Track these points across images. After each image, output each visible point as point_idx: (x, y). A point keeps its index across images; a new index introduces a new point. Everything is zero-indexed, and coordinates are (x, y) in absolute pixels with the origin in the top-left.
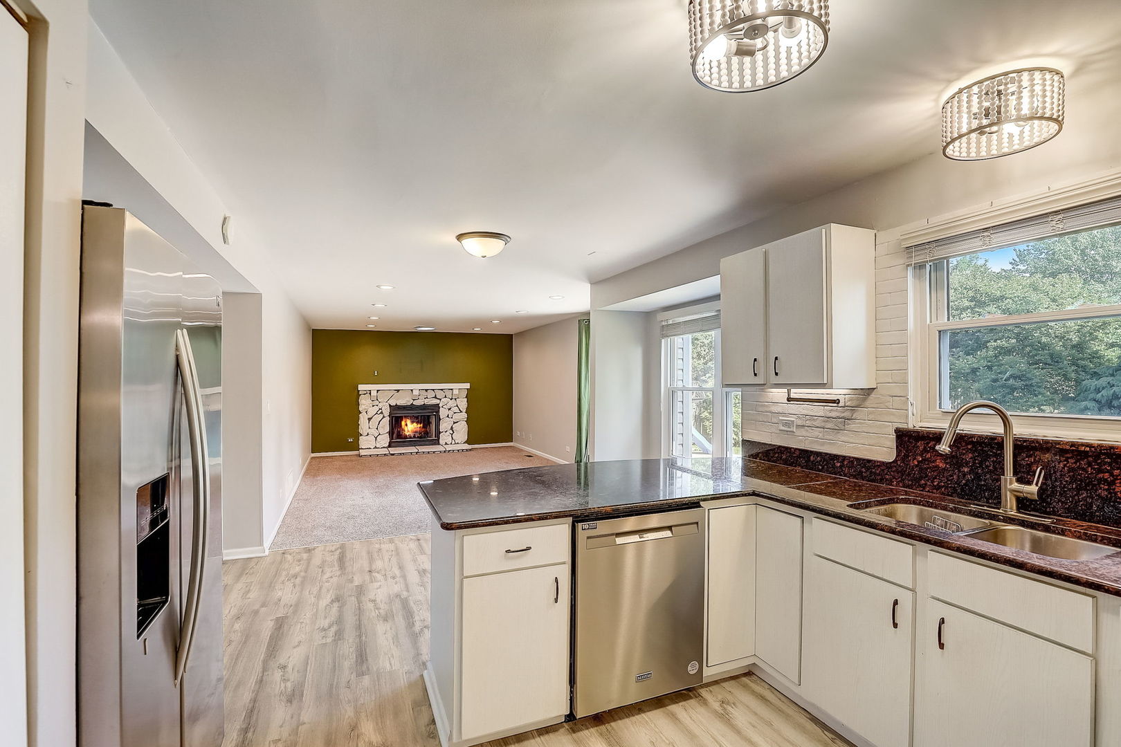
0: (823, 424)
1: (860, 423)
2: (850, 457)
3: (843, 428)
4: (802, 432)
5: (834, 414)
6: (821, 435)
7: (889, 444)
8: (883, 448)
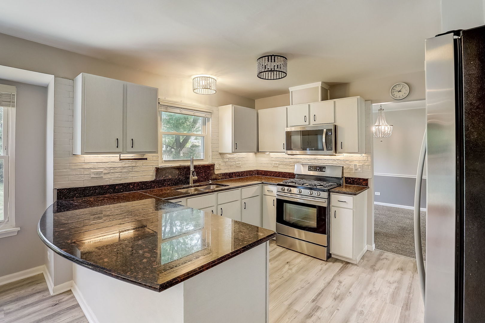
0: (121, 171)
1: (139, 168)
2: (137, 182)
3: (131, 171)
4: (109, 176)
5: (127, 165)
6: (120, 176)
7: (151, 174)
8: (149, 176)
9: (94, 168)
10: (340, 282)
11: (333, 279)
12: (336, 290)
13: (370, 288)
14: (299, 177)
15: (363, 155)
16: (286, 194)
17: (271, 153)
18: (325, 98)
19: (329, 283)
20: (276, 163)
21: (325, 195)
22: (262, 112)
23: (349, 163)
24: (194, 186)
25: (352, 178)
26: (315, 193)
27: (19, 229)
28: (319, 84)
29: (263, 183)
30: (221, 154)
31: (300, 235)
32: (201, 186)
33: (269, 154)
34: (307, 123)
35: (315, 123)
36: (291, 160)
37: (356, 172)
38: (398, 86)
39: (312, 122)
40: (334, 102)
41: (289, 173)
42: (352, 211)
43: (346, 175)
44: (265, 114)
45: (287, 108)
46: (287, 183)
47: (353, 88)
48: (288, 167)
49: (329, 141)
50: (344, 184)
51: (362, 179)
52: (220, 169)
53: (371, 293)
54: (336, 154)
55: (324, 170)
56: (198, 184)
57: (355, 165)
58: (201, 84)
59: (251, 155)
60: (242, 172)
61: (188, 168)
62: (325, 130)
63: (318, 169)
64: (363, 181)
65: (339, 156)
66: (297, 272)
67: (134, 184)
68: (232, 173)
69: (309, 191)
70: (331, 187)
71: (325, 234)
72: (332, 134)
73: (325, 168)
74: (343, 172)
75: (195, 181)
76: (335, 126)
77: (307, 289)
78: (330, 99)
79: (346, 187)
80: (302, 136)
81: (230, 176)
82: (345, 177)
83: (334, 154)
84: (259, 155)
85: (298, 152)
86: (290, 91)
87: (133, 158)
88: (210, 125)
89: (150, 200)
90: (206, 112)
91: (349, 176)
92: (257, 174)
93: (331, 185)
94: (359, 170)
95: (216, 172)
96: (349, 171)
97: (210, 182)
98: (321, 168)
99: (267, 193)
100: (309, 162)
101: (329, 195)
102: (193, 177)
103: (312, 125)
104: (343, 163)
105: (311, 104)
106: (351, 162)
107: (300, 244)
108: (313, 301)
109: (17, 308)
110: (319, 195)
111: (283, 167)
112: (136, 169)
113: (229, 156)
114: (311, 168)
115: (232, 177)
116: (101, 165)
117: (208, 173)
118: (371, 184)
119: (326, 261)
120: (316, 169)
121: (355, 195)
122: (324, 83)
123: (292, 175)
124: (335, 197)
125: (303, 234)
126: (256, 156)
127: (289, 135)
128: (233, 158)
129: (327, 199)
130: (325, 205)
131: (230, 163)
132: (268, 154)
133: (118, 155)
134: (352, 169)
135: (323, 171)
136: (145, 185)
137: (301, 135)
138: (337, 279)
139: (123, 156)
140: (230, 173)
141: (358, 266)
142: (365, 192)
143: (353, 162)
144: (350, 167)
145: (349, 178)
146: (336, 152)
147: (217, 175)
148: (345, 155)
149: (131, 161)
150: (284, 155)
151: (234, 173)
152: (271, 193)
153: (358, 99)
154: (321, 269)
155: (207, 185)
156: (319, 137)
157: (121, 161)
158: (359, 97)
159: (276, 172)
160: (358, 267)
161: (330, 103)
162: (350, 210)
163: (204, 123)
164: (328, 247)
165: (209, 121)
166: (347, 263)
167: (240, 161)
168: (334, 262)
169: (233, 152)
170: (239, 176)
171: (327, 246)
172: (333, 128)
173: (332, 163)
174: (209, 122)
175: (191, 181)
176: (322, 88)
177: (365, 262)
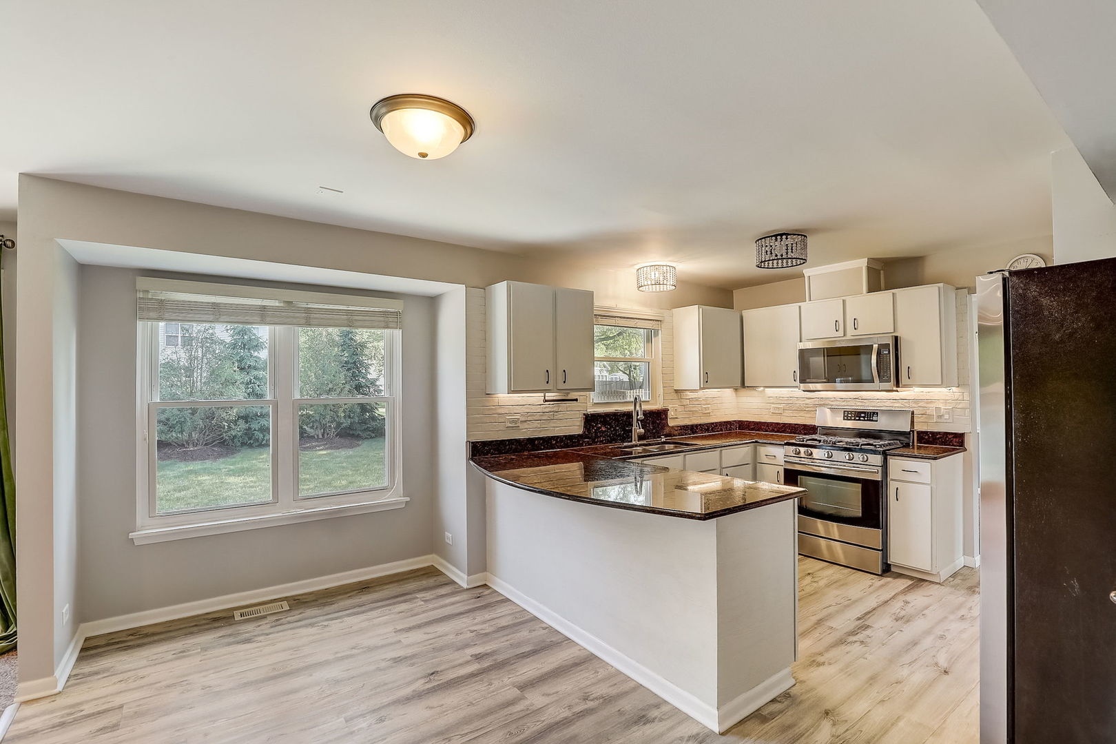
0: (540, 418)
1: (563, 414)
4: (526, 426)
5: (550, 410)
6: (539, 426)
7: (578, 424)
8: (575, 427)
9: (510, 414)
10: (907, 602)
11: (893, 597)
12: (899, 610)
13: (963, 612)
14: (825, 432)
15: (954, 389)
16: (803, 459)
17: (766, 389)
18: (874, 287)
19: (886, 602)
20: (778, 408)
21: (876, 459)
22: (749, 315)
23: (925, 405)
24: (640, 445)
25: (931, 433)
26: (858, 457)
27: (408, 499)
28: (862, 263)
29: (756, 442)
30: (677, 391)
31: (827, 530)
32: (650, 445)
33: (764, 390)
34: (841, 333)
35: (856, 332)
36: (808, 401)
37: (939, 420)
38: (1022, 261)
39: (851, 332)
40: (893, 294)
41: (804, 425)
42: (929, 487)
43: (918, 427)
44: (757, 318)
45: (800, 307)
46: (803, 441)
47: (931, 268)
48: (802, 414)
49: (883, 367)
50: (915, 444)
51: (952, 433)
52: (676, 418)
53: (962, 618)
54: (898, 389)
55: (874, 418)
56: (645, 442)
57: (938, 409)
58: (653, 277)
59: (728, 393)
60: (713, 423)
61: (629, 415)
62: (876, 346)
63: (864, 417)
64: (953, 437)
65: (903, 393)
66: (828, 586)
67: (557, 439)
68: (697, 426)
69: (846, 454)
70: (888, 448)
71: (879, 528)
72: (889, 351)
73: (877, 414)
74: (912, 422)
75: (641, 438)
76: (896, 338)
77: (847, 606)
78: (886, 289)
79: (919, 448)
80: (826, 358)
81: (693, 429)
82: (918, 432)
83: (895, 389)
84: (743, 392)
85: (819, 386)
86: (806, 275)
87: (555, 398)
88: (658, 342)
89: (576, 464)
90: (653, 320)
91: (924, 429)
92: (739, 427)
93: (890, 444)
94: (947, 416)
95: (671, 423)
96: (927, 420)
97: (663, 440)
98: (869, 415)
99: (765, 460)
100: (844, 403)
101: (885, 461)
102: (638, 430)
103: (848, 338)
104: (914, 405)
105: (848, 299)
106: (931, 402)
107: (829, 548)
108: (859, 619)
109: (432, 597)
110: (867, 461)
111: (792, 415)
112: (559, 416)
113: (691, 395)
114: (848, 415)
115: (696, 432)
116: (518, 409)
117: (659, 424)
118: (969, 442)
119: (881, 575)
120: (860, 417)
121: (935, 459)
122: (871, 260)
123: (811, 429)
124: (895, 464)
125: (835, 528)
126: (736, 394)
127: (804, 355)
128: (697, 399)
129: (882, 466)
130: (878, 478)
131: (693, 407)
132: (761, 391)
133: (542, 394)
134: (931, 416)
135: (872, 421)
136: (571, 440)
137: (824, 356)
138: (902, 598)
139: (550, 396)
140: (692, 426)
141: (942, 585)
142: (959, 457)
143: (935, 402)
144: (928, 412)
145: (926, 433)
146: (898, 385)
147: (672, 427)
148: (917, 389)
149: (553, 403)
150: (797, 393)
151: (700, 425)
152: (773, 459)
153: (939, 288)
154: (871, 586)
155: (659, 444)
156: (863, 357)
157: (546, 403)
158: (941, 285)
159: (778, 424)
160: (943, 587)
161: (884, 297)
162: (926, 486)
163: (649, 340)
164: (885, 550)
165: (656, 334)
166: (919, 580)
167: (709, 404)
168: (895, 578)
169: (701, 389)
170: (707, 430)
171: (882, 550)
172: (891, 342)
173: (891, 405)
174: (657, 338)
175: (635, 436)
176: (869, 269)
177: (957, 581)
